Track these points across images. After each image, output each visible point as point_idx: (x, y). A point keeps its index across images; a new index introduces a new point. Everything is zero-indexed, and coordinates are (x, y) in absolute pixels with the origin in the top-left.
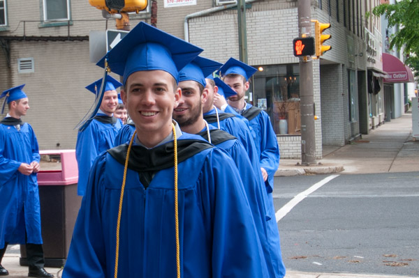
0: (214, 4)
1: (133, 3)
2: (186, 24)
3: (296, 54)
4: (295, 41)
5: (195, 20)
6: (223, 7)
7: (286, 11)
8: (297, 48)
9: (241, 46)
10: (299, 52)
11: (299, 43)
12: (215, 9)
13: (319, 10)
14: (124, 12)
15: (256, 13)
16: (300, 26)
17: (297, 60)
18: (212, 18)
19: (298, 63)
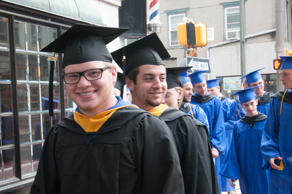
0: (225, 40)
1: (200, 43)
2: (208, 51)
3: (275, 69)
4: (274, 61)
5: (213, 49)
6: (230, 42)
7: (268, 43)
8: (275, 65)
9: (242, 64)
10: (277, 67)
11: (277, 62)
12: (225, 42)
13: (287, 42)
14: (195, 47)
15: (250, 45)
16: (277, 52)
17: (275, 71)
18: (223, 47)
19: (275, 74)
